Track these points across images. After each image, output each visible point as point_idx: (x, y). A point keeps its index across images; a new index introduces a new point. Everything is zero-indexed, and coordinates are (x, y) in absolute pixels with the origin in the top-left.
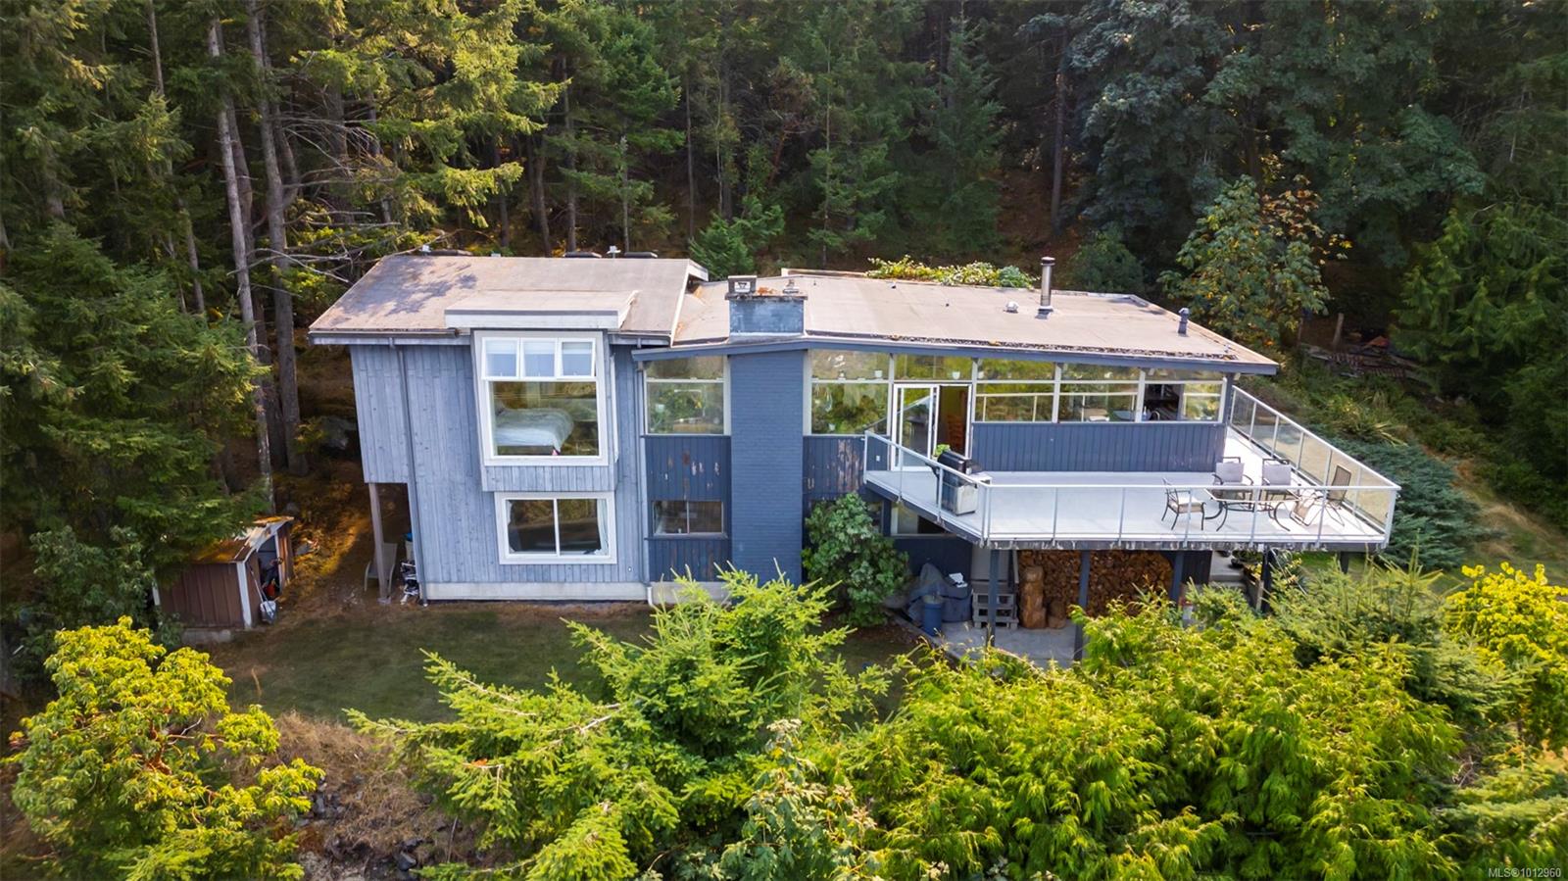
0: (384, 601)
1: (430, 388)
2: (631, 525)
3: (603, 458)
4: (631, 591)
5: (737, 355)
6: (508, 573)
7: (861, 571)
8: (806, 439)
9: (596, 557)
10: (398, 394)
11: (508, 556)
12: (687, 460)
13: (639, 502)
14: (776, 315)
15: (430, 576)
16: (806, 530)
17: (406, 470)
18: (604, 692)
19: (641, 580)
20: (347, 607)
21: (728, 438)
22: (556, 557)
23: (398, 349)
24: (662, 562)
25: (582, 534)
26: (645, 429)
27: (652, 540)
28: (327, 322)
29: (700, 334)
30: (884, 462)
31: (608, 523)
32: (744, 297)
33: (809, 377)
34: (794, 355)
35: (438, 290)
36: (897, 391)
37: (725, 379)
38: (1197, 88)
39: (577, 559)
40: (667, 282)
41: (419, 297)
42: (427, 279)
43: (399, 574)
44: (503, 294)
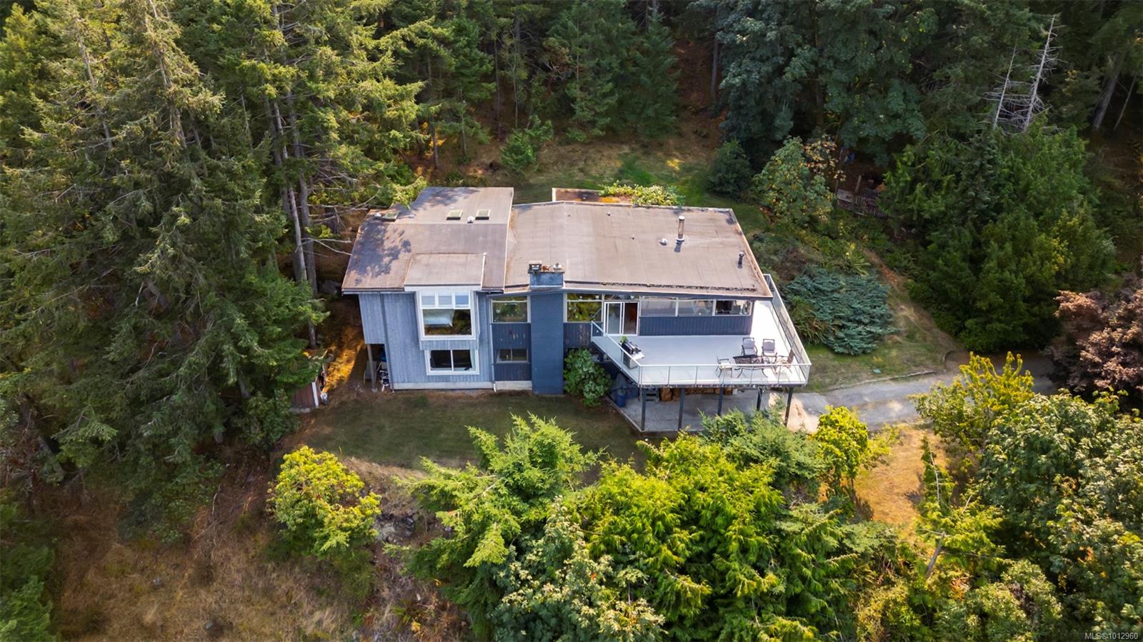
0: (374, 390)
2: (486, 358)
3: (473, 336)
4: (487, 385)
5: (536, 296)
6: (431, 379)
7: (590, 385)
8: (565, 325)
9: (470, 372)
10: (380, 309)
11: (431, 372)
12: (511, 333)
13: (489, 351)
14: (551, 278)
15: (395, 380)
16: (565, 364)
17: (384, 339)
18: (486, 467)
19: (491, 381)
20: (358, 394)
21: (529, 325)
22: (451, 372)
23: (380, 294)
24: (501, 373)
25: (463, 359)
26: (491, 320)
27: (495, 364)
28: (350, 282)
29: (517, 279)
30: (600, 334)
31: (475, 358)
32: (536, 272)
33: (566, 300)
34: (559, 295)
35: (394, 255)
36: (605, 304)
37: (528, 301)
38: (780, 71)
39: (461, 372)
40: (499, 245)
41: (386, 260)
42: (387, 244)
43: (379, 376)
44: (424, 259)
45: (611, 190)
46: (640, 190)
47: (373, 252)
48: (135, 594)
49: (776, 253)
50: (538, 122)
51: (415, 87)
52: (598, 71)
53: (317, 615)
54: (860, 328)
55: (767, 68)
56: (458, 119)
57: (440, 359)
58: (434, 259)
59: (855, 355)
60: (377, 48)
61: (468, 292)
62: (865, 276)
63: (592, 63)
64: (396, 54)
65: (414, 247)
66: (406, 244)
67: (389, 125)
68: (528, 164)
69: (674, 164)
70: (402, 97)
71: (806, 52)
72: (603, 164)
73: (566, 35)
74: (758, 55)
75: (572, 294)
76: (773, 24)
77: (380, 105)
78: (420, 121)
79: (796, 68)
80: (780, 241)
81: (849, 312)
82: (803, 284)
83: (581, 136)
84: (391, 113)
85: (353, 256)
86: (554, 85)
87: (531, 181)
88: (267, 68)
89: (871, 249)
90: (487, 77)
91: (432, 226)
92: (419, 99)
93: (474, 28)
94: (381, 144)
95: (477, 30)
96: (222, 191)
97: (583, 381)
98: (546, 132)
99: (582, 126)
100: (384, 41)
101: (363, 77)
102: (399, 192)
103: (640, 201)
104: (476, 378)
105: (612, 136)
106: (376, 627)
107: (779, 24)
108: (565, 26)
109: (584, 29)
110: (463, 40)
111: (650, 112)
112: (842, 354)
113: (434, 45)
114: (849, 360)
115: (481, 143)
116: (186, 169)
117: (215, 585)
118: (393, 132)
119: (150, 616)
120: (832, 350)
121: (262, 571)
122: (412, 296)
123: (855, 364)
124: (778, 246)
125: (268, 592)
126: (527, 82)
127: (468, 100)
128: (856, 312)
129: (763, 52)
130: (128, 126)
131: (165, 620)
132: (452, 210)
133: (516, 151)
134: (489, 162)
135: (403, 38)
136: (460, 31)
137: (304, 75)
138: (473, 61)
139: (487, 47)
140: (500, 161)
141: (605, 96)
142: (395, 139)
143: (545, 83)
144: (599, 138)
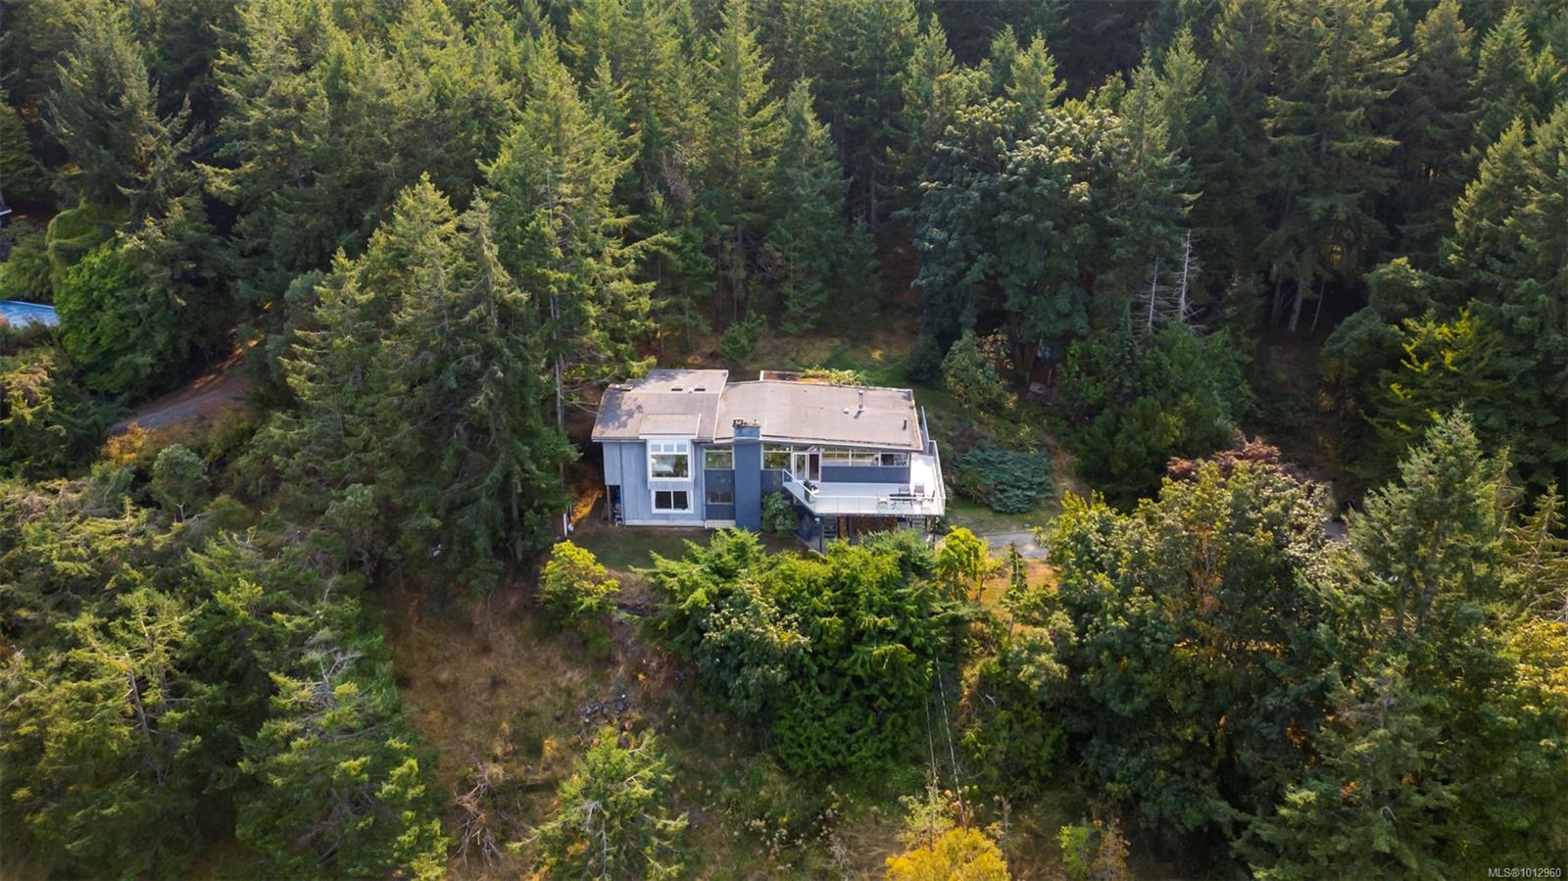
0: (609, 528)
1: (630, 456)
2: (699, 499)
3: (690, 479)
4: (698, 523)
5: (739, 446)
6: (655, 516)
7: (780, 519)
8: (762, 471)
9: (686, 511)
10: (618, 455)
11: (655, 510)
12: (719, 478)
13: (702, 493)
14: (751, 432)
15: (626, 517)
16: (761, 503)
17: (620, 481)
18: (696, 561)
19: (702, 519)
21: (734, 471)
22: (672, 511)
23: (619, 443)
24: (711, 513)
25: (681, 500)
26: (704, 466)
27: (707, 505)
28: (597, 433)
29: (725, 433)
30: (790, 480)
31: (691, 499)
32: (739, 427)
33: (763, 451)
34: (755, 445)
35: (630, 414)
36: (794, 455)
37: (733, 451)
38: (962, 273)
39: (680, 511)
40: (713, 409)
41: (624, 418)
42: (624, 407)
43: (614, 515)
44: (654, 417)
45: (810, 372)
46: (835, 374)
47: (613, 413)
48: (432, 663)
49: (952, 429)
50: (754, 316)
51: (651, 286)
52: (810, 273)
53: (569, 675)
54: (1019, 492)
55: (950, 272)
56: (683, 314)
57: (663, 500)
58: (661, 417)
59: (1012, 513)
60: (622, 256)
61: (686, 441)
62: (1033, 452)
63: (804, 265)
64: (638, 261)
65: (645, 409)
66: (639, 407)
67: (628, 316)
68: (744, 353)
69: (877, 355)
70: (640, 294)
71: (984, 259)
72: (813, 354)
73: (781, 241)
74: (943, 260)
75: (769, 446)
76: (955, 235)
77: (623, 300)
78: (652, 314)
79: (975, 273)
80: (958, 419)
81: (1011, 479)
82: (975, 456)
83: (791, 327)
84: (629, 307)
85: (599, 415)
86: (771, 283)
87: (747, 368)
88: (553, 275)
89: (1051, 433)
90: (710, 277)
91: (660, 395)
92: (653, 296)
93: (698, 234)
94: (621, 331)
95: (701, 238)
96: (521, 357)
97: (775, 516)
98: (760, 325)
99: (796, 320)
100: (628, 251)
101: (611, 279)
102: (636, 367)
103: (834, 381)
104: (689, 516)
105: (822, 330)
106: (613, 681)
107: (962, 234)
108: (779, 233)
109: (796, 236)
110: (690, 246)
111: (855, 309)
112: (1000, 512)
113: (664, 251)
114: (1004, 517)
115: (703, 335)
116: (499, 342)
117: (493, 655)
118: (633, 321)
119: (444, 676)
120: (991, 508)
121: (528, 647)
122: (643, 444)
123: (1007, 520)
124: (956, 424)
125: (532, 660)
126: (746, 282)
127: (693, 297)
128: (1017, 479)
129: (948, 257)
130: (472, 312)
131: (457, 678)
132: (675, 384)
133: (735, 341)
134: (709, 351)
135: (642, 248)
136: (687, 238)
137: (574, 278)
138: (698, 264)
139: (711, 250)
140: (719, 351)
141: (816, 293)
142: (634, 327)
143: (762, 282)
144: (808, 331)
